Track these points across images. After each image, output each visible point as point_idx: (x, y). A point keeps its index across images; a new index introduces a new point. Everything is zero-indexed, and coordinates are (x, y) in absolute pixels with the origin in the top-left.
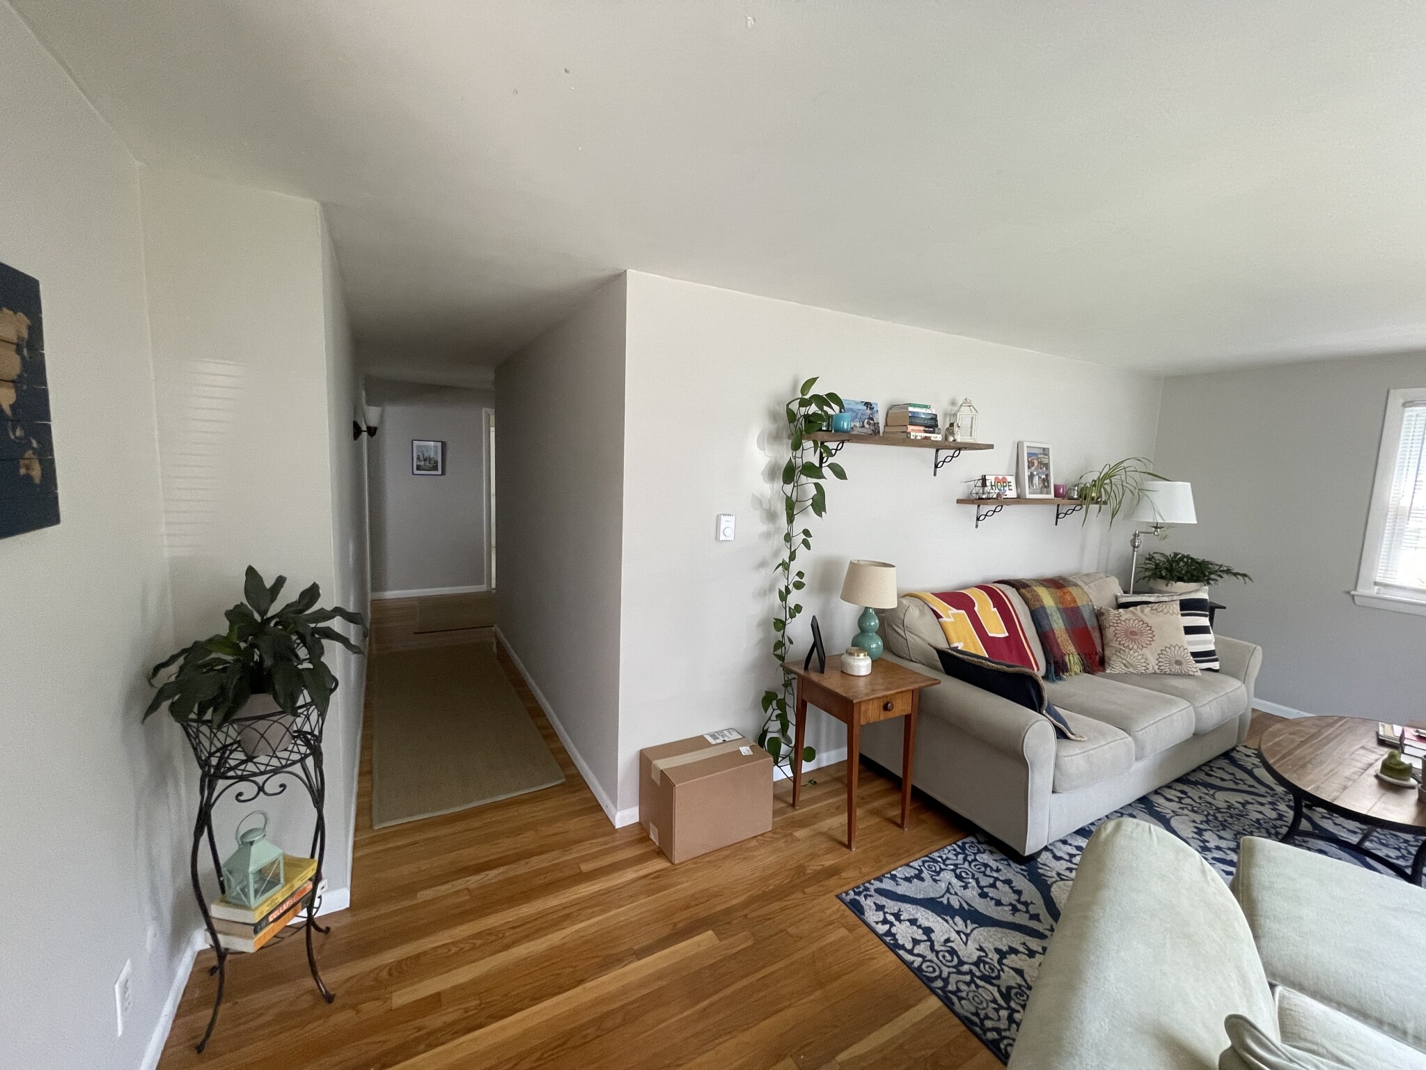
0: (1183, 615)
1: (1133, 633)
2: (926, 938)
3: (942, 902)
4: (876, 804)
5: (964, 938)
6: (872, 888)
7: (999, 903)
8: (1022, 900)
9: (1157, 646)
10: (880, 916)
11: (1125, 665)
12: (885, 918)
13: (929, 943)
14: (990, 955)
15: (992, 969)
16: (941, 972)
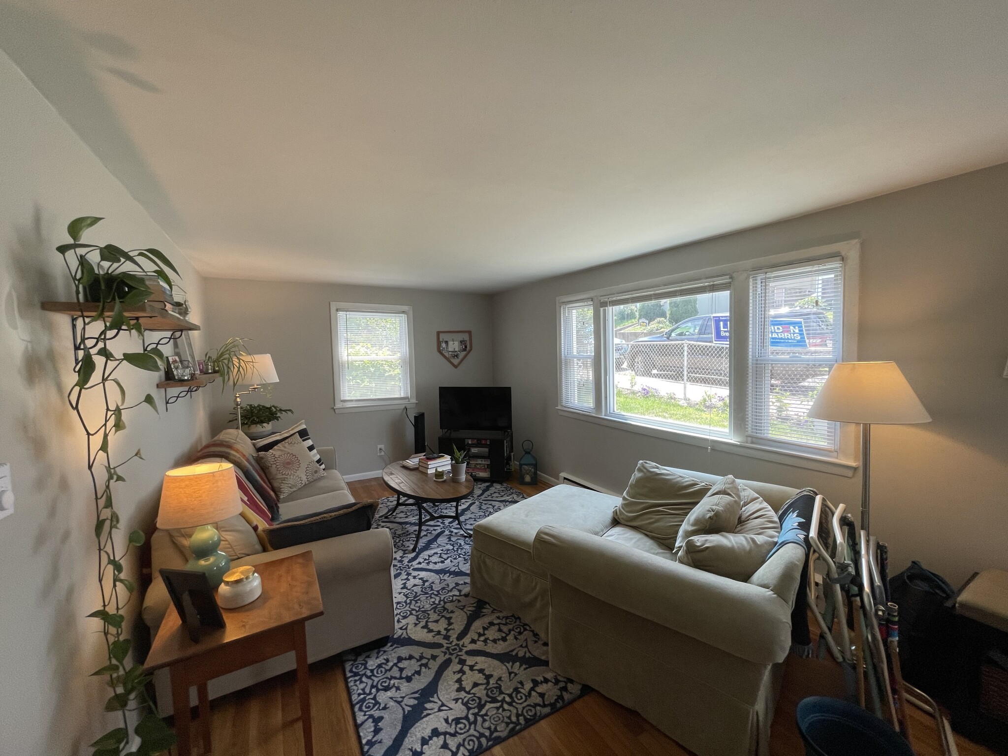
0: (304, 441)
1: (288, 463)
2: (442, 737)
3: (409, 711)
5: (445, 708)
7: (417, 673)
8: (418, 658)
9: (303, 466)
11: (290, 487)
13: (447, 736)
14: (463, 697)
15: (473, 700)
16: (474, 736)
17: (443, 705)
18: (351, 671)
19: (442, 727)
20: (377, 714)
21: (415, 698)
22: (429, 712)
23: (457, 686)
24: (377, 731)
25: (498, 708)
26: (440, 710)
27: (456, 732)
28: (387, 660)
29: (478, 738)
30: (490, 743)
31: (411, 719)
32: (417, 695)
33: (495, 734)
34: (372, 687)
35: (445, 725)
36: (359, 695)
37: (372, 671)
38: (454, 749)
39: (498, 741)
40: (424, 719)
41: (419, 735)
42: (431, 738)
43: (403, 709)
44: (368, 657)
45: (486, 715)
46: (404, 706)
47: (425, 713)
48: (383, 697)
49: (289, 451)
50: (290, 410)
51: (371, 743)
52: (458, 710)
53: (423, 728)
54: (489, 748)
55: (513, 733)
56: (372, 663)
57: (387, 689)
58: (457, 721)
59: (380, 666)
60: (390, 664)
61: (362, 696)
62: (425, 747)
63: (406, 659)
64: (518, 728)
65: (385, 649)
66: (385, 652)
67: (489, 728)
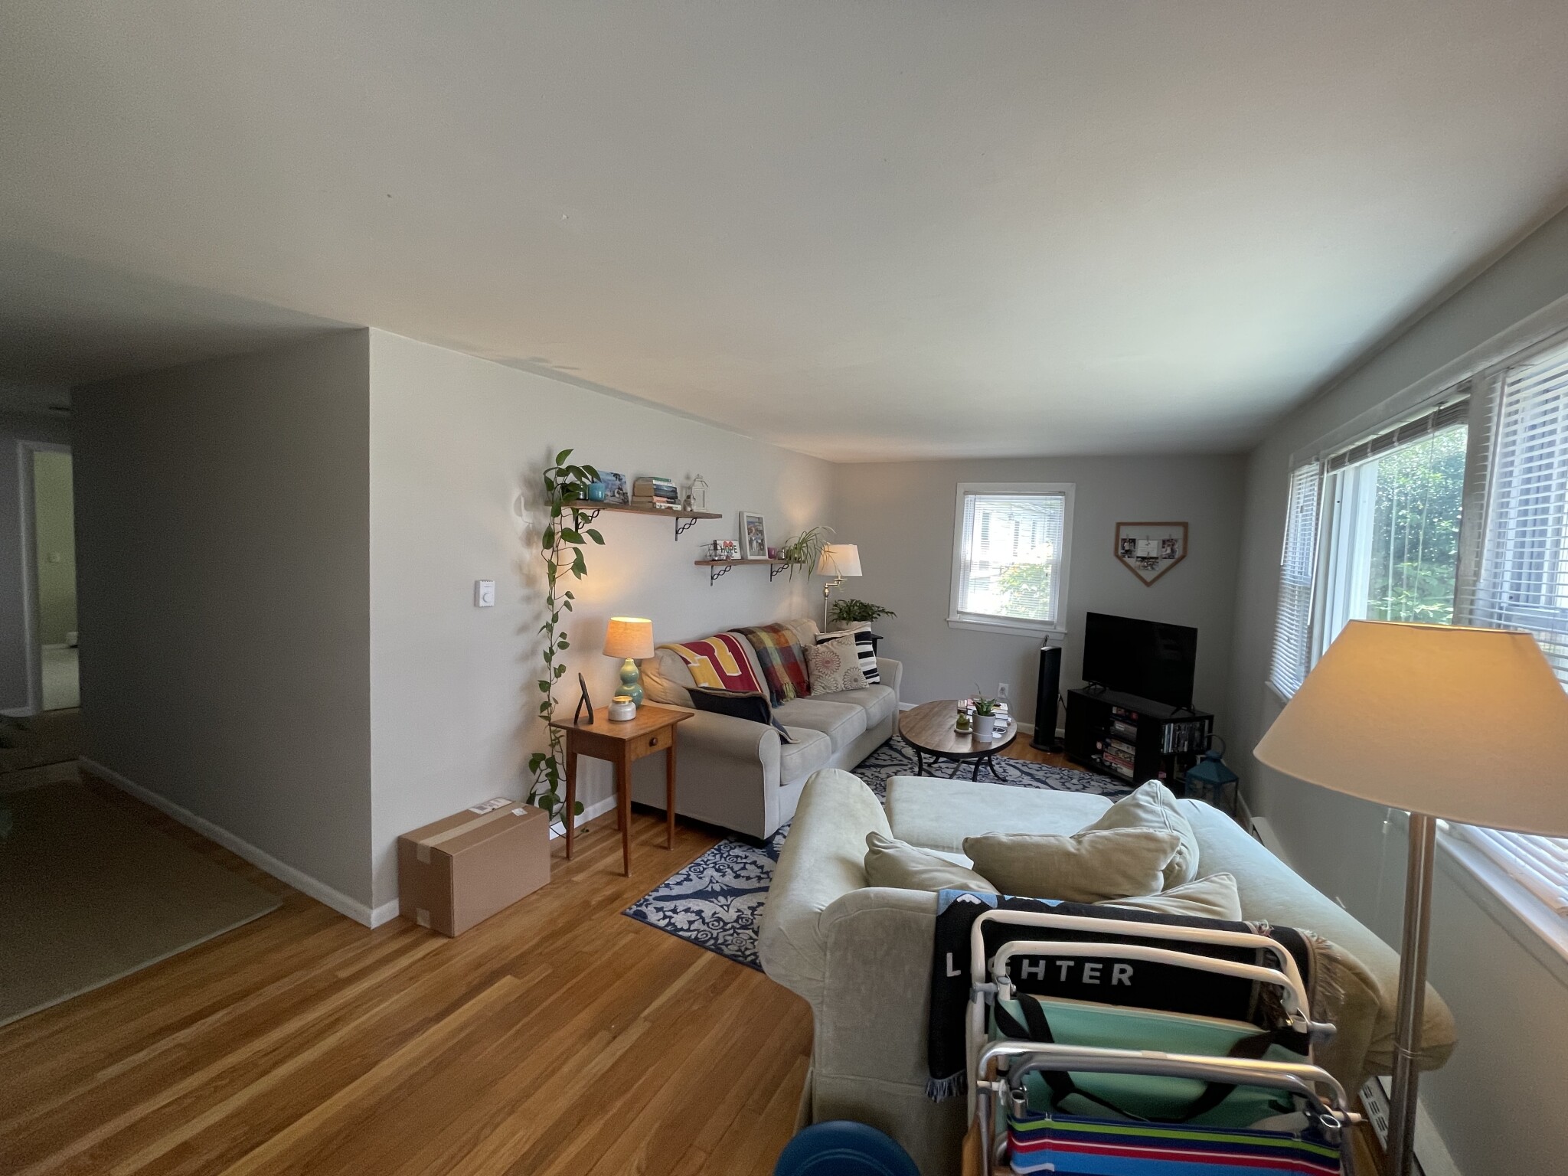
0: (857, 645)
1: (828, 662)
2: (698, 917)
3: (707, 891)
4: (643, 837)
5: (726, 908)
6: (650, 898)
7: (748, 878)
8: (764, 871)
9: (842, 671)
10: (661, 914)
11: (823, 688)
12: (665, 915)
13: (701, 920)
14: (745, 913)
15: (747, 921)
16: (712, 935)
17: (728, 906)
18: (719, 846)
19: (707, 914)
20: (693, 876)
21: (721, 887)
22: (716, 901)
23: (755, 905)
24: (678, 884)
25: (751, 938)
26: (722, 906)
27: (708, 924)
28: (746, 857)
29: (711, 938)
30: (713, 947)
31: (701, 895)
32: (725, 888)
33: (723, 947)
34: (715, 863)
35: (711, 914)
36: (702, 861)
37: (729, 855)
38: (692, 928)
39: (717, 950)
40: (707, 902)
41: (689, 906)
42: (693, 912)
43: (707, 887)
44: (740, 846)
45: (738, 934)
46: (710, 887)
47: (714, 900)
48: (710, 872)
49: (835, 651)
50: (892, 613)
51: (667, 886)
52: (732, 915)
53: (696, 904)
54: (708, 949)
55: (733, 958)
56: (737, 852)
57: (719, 870)
58: (719, 920)
59: (737, 857)
60: (744, 861)
61: (702, 863)
62: (683, 913)
63: (757, 866)
64: (741, 959)
65: (756, 850)
66: (754, 851)
67: (726, 941)
